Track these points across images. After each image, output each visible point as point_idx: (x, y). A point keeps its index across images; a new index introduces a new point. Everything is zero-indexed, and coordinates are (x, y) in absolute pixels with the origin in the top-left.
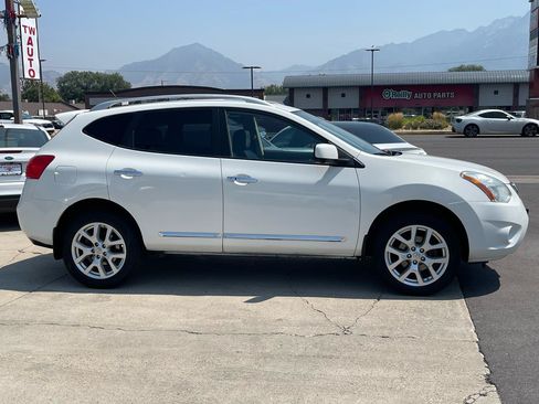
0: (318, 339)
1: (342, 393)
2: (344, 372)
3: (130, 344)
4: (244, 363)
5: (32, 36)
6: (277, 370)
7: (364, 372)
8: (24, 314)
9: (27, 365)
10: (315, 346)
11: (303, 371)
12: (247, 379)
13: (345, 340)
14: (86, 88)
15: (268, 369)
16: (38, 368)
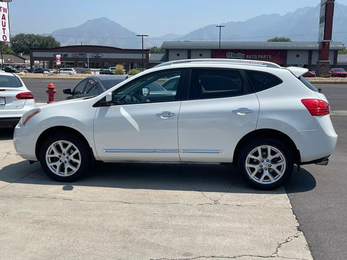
0: (200, 207)
1: (218, 236)
2: (217, 225)
3: (90, 209)
4: (159, 220)
5: (5, 13)
6: (179, 223)
7: (228, 225)
8: (20, 191)
9: (31, 221)
10: (199, 210)
11: (194, 224)
12: (162, 228)
13: (216, 207)
14: (30, 45)
15: (174, 223)
16: (38, 222)
